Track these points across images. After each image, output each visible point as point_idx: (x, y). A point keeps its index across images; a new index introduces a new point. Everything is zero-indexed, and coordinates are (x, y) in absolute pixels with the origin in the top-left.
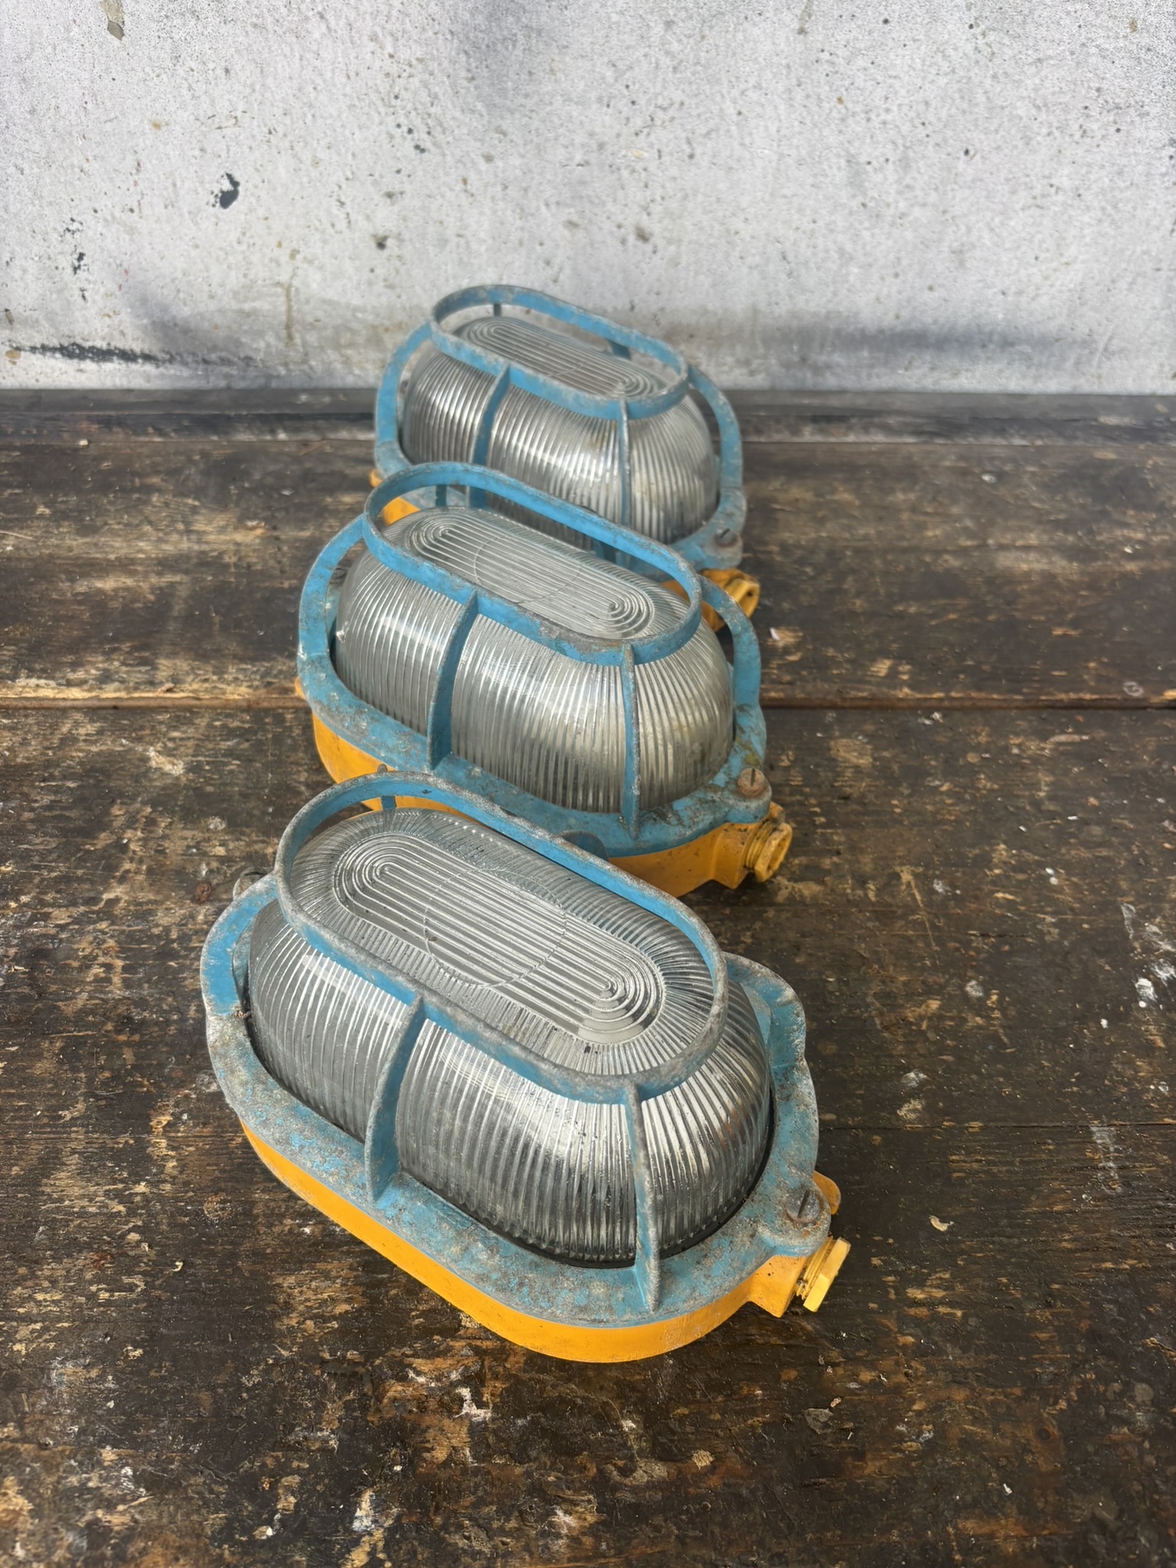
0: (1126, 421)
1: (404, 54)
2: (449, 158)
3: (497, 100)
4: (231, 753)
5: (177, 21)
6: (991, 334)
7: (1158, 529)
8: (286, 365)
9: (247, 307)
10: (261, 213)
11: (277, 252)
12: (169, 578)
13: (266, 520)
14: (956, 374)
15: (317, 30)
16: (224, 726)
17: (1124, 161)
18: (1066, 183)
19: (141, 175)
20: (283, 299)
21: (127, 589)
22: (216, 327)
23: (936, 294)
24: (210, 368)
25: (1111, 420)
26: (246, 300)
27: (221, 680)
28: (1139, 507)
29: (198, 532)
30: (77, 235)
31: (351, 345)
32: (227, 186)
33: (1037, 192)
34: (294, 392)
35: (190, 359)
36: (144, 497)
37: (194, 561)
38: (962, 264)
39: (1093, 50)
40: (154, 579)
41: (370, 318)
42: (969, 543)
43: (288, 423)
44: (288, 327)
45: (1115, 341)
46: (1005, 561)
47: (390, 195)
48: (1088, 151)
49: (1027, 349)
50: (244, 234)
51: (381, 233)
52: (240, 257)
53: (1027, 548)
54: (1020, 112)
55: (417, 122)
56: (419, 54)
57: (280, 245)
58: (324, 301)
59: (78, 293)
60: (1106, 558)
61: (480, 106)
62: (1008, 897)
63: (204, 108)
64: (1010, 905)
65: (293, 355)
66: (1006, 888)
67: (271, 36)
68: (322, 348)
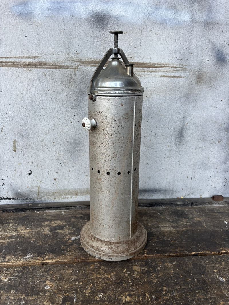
0: (181, 203)
1: (60, 153)
2: (67, 167)
3: (75, 159)
4: (17, 276)
5: (25, 150)
6: (157, 190)
7: (188, 222)
8: (37, 199)
9: (31, 190)
10: (35, 176)
11: (37, 181)
12: (11, 240)
13: (30, 228)
14: (152, 196)
15: (46, 150)
16: (17, 270)
17: (172, 164)
18: (163, 167)
19: (16, 171)
20: (38, 188)
21: (2, 242)
22: (26, 193)
23: (146, 184)
24: (24, 200)
25: (179, 203)
27: (18, 260)
28: (185, 218)
29: (17, 231)
30: (4, 180)
31: (49, 196)
32: (30, 172)
33: (160, 169)
34: (38, 204)
35: (20, 199)
36: (8, 224)
37: (16, 236)
38: (150, 179)
39: (164, 150)
40: (8, 240)
41: (53, 191)
42: (156, 226)
43: (37, 209)
44: (38, 193)
45: (177, 190)
46: (162, 229)
47: (57, 172)
48: (166, 163)
49: (163, 192)
50: (32, 179)
51: (55, 178)
52: (31, 182)
53: (166, 226)
54: (155, 158)
55: (62, 162)
56: (62, 153)
57: (38, 180)
58: (45, 189)
59: (2, 189)
60: (180, 228)
61: (72, 160)
62: (166, 298)
63: (28, 161)
64: (167, 300)
65: (39, 197)
66: (166, 296)
67: (39, 151)
68: (44, 196)
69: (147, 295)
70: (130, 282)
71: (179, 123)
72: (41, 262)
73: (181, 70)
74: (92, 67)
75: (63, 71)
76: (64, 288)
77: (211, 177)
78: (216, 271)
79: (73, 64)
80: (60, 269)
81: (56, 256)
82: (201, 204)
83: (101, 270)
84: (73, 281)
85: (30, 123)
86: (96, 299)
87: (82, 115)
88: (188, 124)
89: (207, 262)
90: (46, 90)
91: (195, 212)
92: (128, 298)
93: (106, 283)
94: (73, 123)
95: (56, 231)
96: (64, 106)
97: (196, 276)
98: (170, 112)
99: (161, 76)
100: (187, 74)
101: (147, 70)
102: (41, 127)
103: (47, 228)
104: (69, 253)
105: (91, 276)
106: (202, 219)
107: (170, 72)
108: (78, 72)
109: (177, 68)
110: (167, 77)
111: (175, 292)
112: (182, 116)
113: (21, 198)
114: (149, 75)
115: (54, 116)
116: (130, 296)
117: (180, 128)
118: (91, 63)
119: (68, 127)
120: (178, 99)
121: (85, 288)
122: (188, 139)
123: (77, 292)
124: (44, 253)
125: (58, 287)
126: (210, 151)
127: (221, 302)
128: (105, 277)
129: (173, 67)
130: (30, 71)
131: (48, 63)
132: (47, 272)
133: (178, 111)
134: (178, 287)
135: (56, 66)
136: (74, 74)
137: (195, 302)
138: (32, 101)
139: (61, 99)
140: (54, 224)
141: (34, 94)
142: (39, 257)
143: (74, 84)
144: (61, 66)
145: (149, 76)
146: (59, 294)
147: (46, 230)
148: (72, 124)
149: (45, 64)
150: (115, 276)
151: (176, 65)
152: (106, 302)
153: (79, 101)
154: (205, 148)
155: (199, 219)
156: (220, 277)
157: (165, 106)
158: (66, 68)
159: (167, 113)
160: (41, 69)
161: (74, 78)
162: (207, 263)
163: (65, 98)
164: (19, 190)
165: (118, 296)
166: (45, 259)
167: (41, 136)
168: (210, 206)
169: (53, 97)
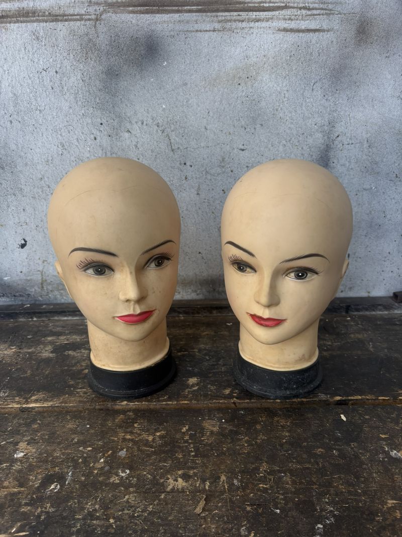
5: (9, 197)
7: (336, 341)
8: (41, 296)
9: (29, 278)
10: (34, 249)
11: (38, 261)
13: (18, 346)
20: (40, 275)
22: (18, 285)
24: (16, 297)
26: (28, 276)
28: (329, 333)
32: (23, 242)
34: (42, 305)
35: (9, 295)
43: (37, 315)
44: (42, 284)
50: (28, 256)
52: (26, 263)
57: (39, 259)
58: (53, 276)
62: (265, 486)
63: (17, 220)
64: (265, 491)
65: (44, 293)
66: (264, 482)
67: (37, 200)
68: (53, 291)
69: (223, 478)
70: (192, 451)
71: (320, 135)
72: (19, 406)
73: (323, 15)
74: (131, 15)
75: (70, 27)
76: (52, 456)
77: (391, 253)
78: (383, 436)
79: (91, 10)
80: (54, 421)
81: (51, 397)
82: (367, 310)
83: (136, 425)
84: (76, 443)
85: (15, 142)
86: (111, 481)
87: (116, 121)
88: (339, 138)
89: (367, 417)
90: (41, 70)
91: (352, 324)
92: (181, 483)
93: (141, 451)
94: (98, 138)
95: (64, 353)
96: (80, 103)
97: (339, 445)
98: (300, 112)
99: (279, 30)
100: (335, 22)
101: (248, 17)
102: (38, 150)
103: (49, 348)
104: (78, 393)
105: (112, 436)
106: (365, 335)
107: (297, 20)
108: (101, 28)
109: (313, 9)
110: (292, 30)
111: (286, 474)
112: (327, 120)
113: (11, 294)
114: (251, 28)
115: (60, 126)
116: (186, 477)
117: (323, 147)
118: (129, 6)
119: (90, 147)
120: (316, 81)
121: (96, 457)
122: (340, 171)
123: (76, 466)
124: (29, 391)
125: (41, 454)
126: (389, 196)
127: (389, 501)
128: (140, 439)
129: (305, 8)
130: (6, 29)
131: (40, 11)
132: (28, 425)
133: (317, 110)
134: (294, 466)
135: (57, 16)
136: (94, 32)
137: (328, 498)
138: (15, 94)
139: (72, 87)
140: (63, 340)
141: (18, 79)
142: (17, 398)
143: (96, 54)
144: (68, 15)
145: (251, 30)
146: (39, 467)
147: (46, 351)
148: (98, 141)
149: (35, 12)
150: (161, 437)
151: (311, 3)
152: (130, 489)
153: (107, 93)
154: (377, 191)
155: (360, 336)
156: (392, 449)
157: (288, 99)
158: (77, 20)
159: (293, 114)
160: (28, 24)
161: (94, 40)
162: (366, 419)
163: (80, 85)
164: (6, 278)
165: (161, 478)
166: (29, 400)
167: (38, 168)
168: (386, 313)
169: (56, 85)
